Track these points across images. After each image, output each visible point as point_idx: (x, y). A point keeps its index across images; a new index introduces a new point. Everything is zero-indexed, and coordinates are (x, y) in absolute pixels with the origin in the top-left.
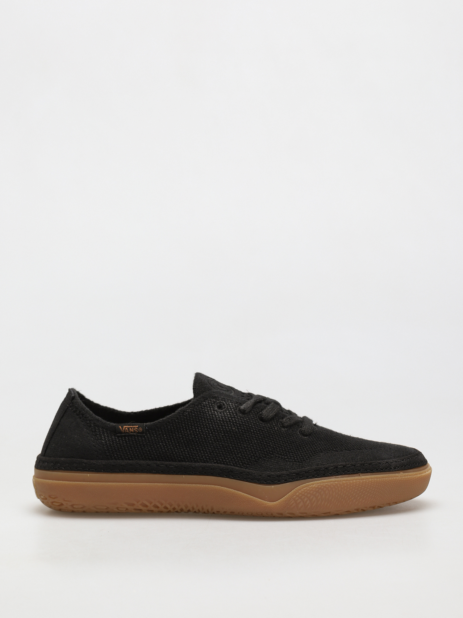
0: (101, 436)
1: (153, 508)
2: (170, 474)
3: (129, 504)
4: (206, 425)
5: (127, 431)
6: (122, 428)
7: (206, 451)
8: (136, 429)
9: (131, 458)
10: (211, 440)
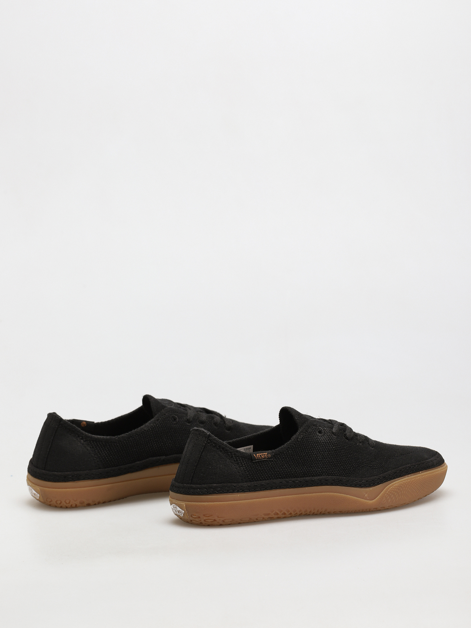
0: (242, 464)
1: (274, 516)
2: (297, 488)
3: (265, 515)
4: (315, 447)
5: (259, 457)
6: (256, 456)
7: (319, 467)
8: (266, 455)
9: (266, 479)
10: (320, 458)
